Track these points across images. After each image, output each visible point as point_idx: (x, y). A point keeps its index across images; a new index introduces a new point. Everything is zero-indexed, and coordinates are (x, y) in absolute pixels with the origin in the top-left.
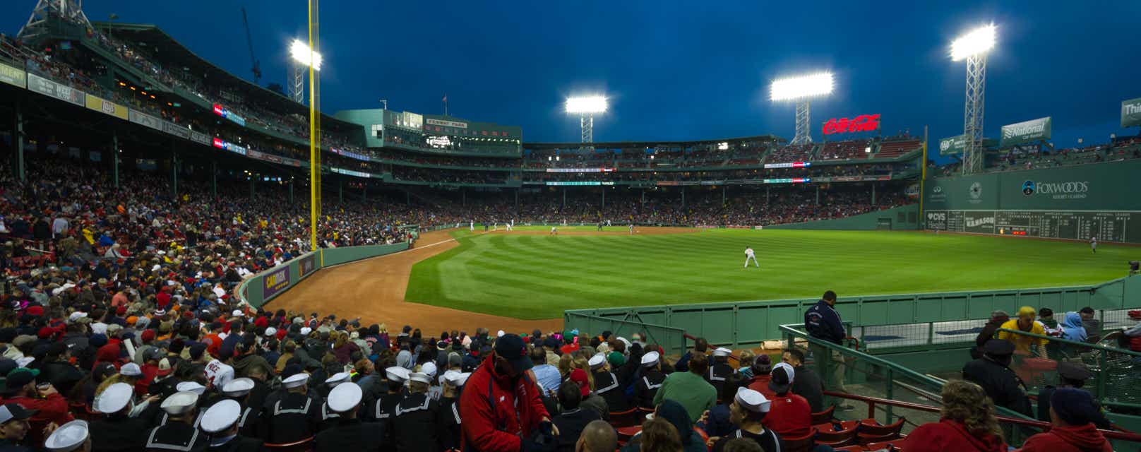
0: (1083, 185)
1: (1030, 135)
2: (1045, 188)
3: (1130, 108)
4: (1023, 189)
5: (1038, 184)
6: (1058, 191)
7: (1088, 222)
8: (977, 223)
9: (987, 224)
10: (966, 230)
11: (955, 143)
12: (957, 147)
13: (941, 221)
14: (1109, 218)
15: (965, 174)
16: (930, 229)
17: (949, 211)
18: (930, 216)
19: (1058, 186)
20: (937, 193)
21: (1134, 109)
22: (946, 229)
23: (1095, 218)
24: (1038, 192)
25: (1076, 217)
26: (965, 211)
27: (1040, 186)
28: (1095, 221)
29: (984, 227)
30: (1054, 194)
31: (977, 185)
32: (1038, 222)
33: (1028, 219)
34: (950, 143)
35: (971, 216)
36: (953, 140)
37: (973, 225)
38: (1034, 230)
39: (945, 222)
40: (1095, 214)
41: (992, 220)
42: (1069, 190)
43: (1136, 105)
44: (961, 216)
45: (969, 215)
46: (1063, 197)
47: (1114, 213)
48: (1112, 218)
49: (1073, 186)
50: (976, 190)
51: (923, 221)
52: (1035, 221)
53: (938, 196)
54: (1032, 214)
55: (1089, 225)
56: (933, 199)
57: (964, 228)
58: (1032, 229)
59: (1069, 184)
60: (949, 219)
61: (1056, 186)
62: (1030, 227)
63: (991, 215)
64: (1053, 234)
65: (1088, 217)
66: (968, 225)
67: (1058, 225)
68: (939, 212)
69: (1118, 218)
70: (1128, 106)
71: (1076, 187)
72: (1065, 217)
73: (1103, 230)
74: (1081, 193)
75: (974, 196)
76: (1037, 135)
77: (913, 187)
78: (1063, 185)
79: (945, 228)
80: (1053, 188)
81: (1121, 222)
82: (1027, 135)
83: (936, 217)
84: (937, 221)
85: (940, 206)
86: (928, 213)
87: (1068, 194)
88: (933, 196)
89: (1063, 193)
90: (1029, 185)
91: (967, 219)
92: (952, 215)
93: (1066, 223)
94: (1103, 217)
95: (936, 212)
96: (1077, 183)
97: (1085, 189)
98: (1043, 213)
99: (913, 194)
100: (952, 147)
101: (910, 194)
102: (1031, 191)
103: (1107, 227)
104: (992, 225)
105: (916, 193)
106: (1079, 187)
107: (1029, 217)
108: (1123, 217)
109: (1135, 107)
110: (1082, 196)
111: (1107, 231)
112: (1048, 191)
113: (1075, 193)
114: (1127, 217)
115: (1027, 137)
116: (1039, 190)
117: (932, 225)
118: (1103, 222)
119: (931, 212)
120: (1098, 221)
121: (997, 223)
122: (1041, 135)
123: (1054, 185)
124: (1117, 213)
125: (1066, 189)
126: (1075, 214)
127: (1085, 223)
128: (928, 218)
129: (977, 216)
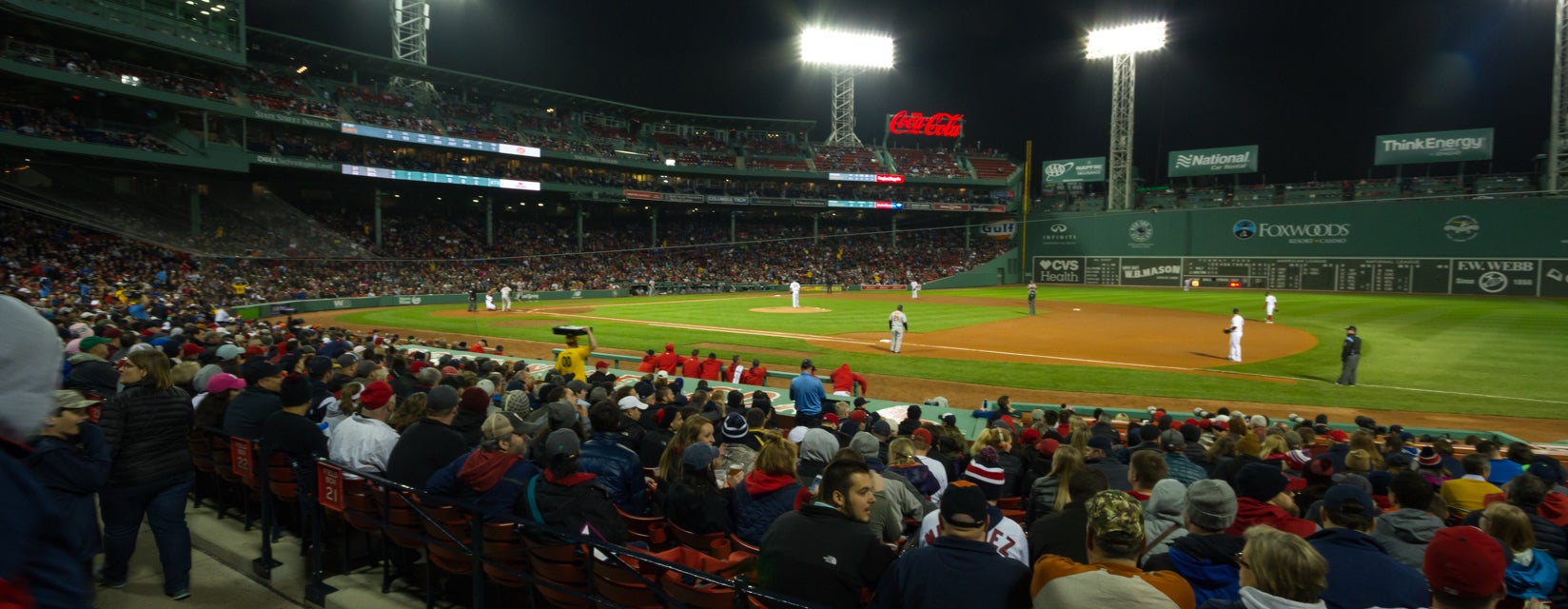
0: (1341, 228)
1: (1223, 165)
2: (1274, 231)
3: (1391, 144)
4: (1235, 229)
5: (1262, 225)
6: (1298, 233)
7: (1352, 270)
8: (1147, 273)
9: (1165, 274)
10: (1122, 283)
11: (1078, 168)
12: (1080, 174)
13: (1069, 271)
14: (1385, 267)
15: (1114, 207)
16: (1045, 281)
17: (1086, 257)
18: (1045, 264)
19: (1299, 228)
20: (1059, 233)
21: (1397, 146)
22: (1081, 281)
23: (1363, 266)
24: (1261, 235)
25: (1331, 265)
26: (1121, 257)
27: (1265, 227)
28: (1363, 269)
29: (1158, 278)
30: (1292, 237)
31: (1144, 224)
32: (1263, 271)
33: (1246, 268)
34: (1067, 167)
35: (1135, 265)
36: (1072, 164)
37: (1138, 275)
38: (1258, 281)
39: (1080, 272)
40: (1363, 262)
41: (1176, 269)
42: (1317, 234)
43: (1399, 141)
44: (1114, 265)
45: (1126, 262)
46: (1306, 241)
47: (1395, 260)
48: (1394, 266)
49: (1323, 230)
50: (1141, 231)
51: (1029, 270)
52: (1259, 271)
53: (1062, 237)
54: (1253, 261)
55: (1354, 274)
56: (1051, 240)
57: (1119, 280)
58: (1253, 280)
59: (1318, 227)
60: (1086, 268)
61: (1295, 228)
62: (1250, 277)
63: (1176, 262)
64: (1291, 285)
65: (1356, 265)
66: (1128, 275)
67: (1301, 275)
68: (1066, 260)
69: (1401, 266)
70: (1387, 142)
71: (1329, 229)
72: (1311, 265)
73: (1376, 279)
74: (1339, 237)
75: (1136, 236)
76: (1237, 166)
77: (999, 224)
78: (1307, 229)
79: (1080, 279)
80: (1289, 230)
81: (1405, 272)
82: (1218, 165)
83: (1057, 265)
84: (1062, 271)
85: (1064, 250)
86: (1038, 261)
87: (1317, 237)
88: (1048, 237)
89: (1305, 236)
90: (1245, 226)
91: (1125, 268)
92: (1091, 263)
93: (1315, 272)
94: (1376, 264)
95: (1060, 259)
96: (1330, 226)
97: (1344, 232)
98: (1274, 261)
99: (1002, 233)
100: (1071, 173)
101: (992, 233)
102: (1249, 233)
103: (1383, 275)
104: (1178, 275)
105: (1010, 233)
106: (1335, 230)
107: (1246, 265)
108: (1410, 264)
109: (1398, 144)
110: (1339, 241)
111: (1383, 280)
112: (1280, 234)
113: (1328, 237)
114: (1414, 265)
115: (1219, 168)
116: (1265, 233)
117: (1050, 277)
118: (1376, 272)
119: (1046, 259)
120: (1366, 269)
121: (1186, 272)
122: (1243, 166)
123: (1291, 227)
124: (1399, 260)
125: (1311, 230)
126: (1329, 261)
127: (1347, 271)
128: (1039, 268)
129: (1144, 264)
